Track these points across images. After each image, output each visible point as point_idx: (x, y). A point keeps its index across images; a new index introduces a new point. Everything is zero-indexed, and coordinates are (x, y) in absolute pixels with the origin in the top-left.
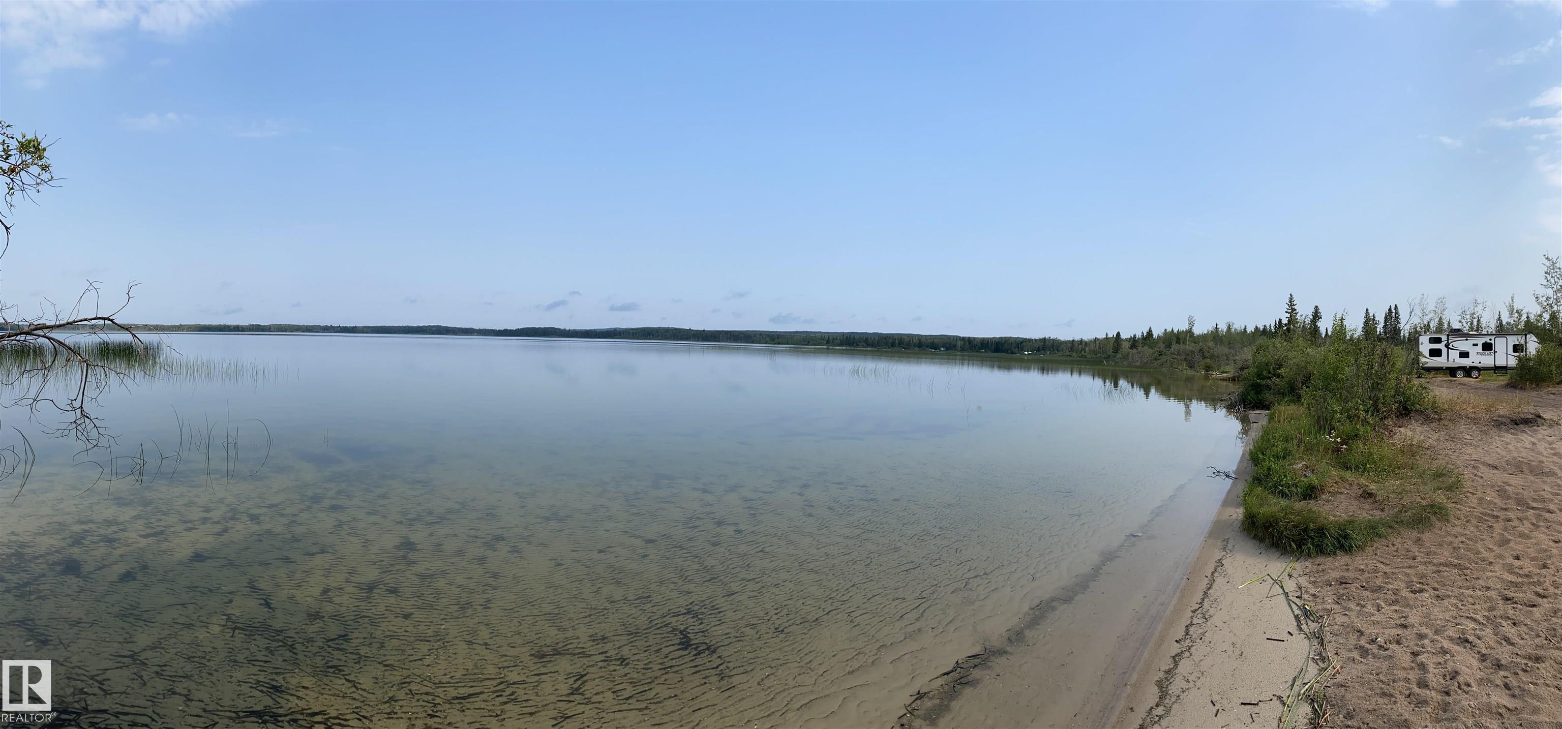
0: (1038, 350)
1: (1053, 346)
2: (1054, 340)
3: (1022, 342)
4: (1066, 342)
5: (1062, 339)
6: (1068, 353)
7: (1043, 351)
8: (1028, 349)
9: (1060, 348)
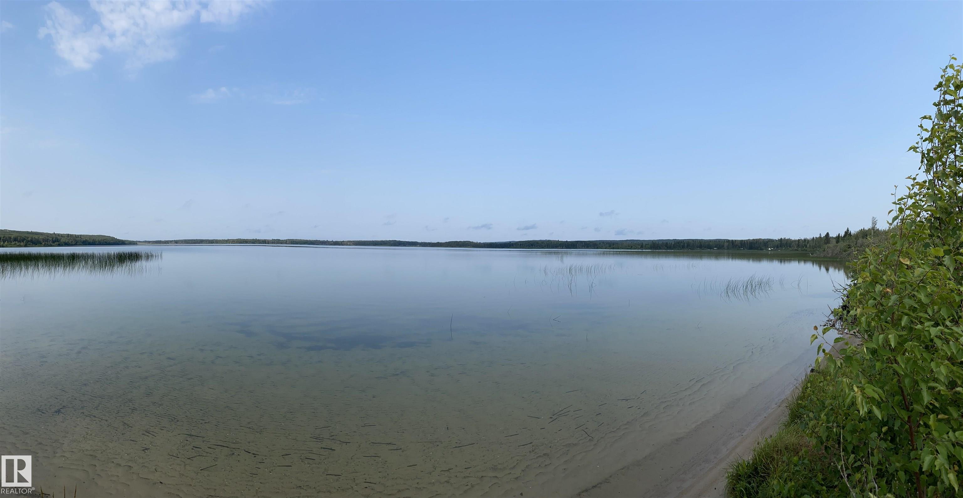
0: (777, 247)
1: (786, 243)
2: (787, 240)
3: (767, 242)
4: (795, 241)
5: (793, 239)
6: (796, 248)
7: (780, 248)
8: (771, 247)
9: (791, 245)
